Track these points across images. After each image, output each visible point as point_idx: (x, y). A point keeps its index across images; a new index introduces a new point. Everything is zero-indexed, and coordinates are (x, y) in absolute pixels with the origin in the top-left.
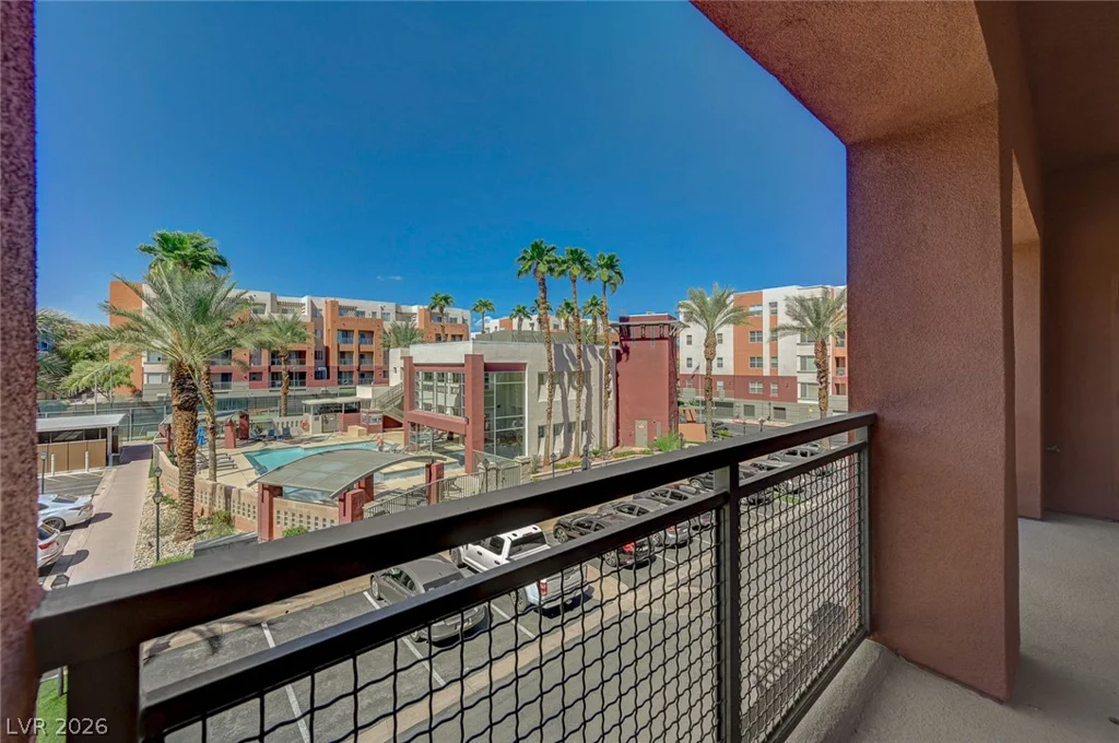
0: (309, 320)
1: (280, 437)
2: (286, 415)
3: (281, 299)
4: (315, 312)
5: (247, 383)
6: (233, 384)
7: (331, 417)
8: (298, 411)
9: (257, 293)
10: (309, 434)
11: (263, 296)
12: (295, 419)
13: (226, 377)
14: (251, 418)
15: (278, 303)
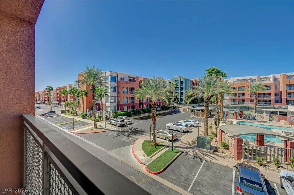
0: (273, 83)
1: (251, 119)
2: (256, 113)
3: (261, 77)
4: (275, 79)
5: (249, 102)
6: (245, 102)
7: (273, 116)
8: (261, 112)
9: (253, 76)
10: (264, 120)
11: (255, 77)
12: (258, 114)
13: (243, 101)
14: (243, 112)
15: (260, 78)
